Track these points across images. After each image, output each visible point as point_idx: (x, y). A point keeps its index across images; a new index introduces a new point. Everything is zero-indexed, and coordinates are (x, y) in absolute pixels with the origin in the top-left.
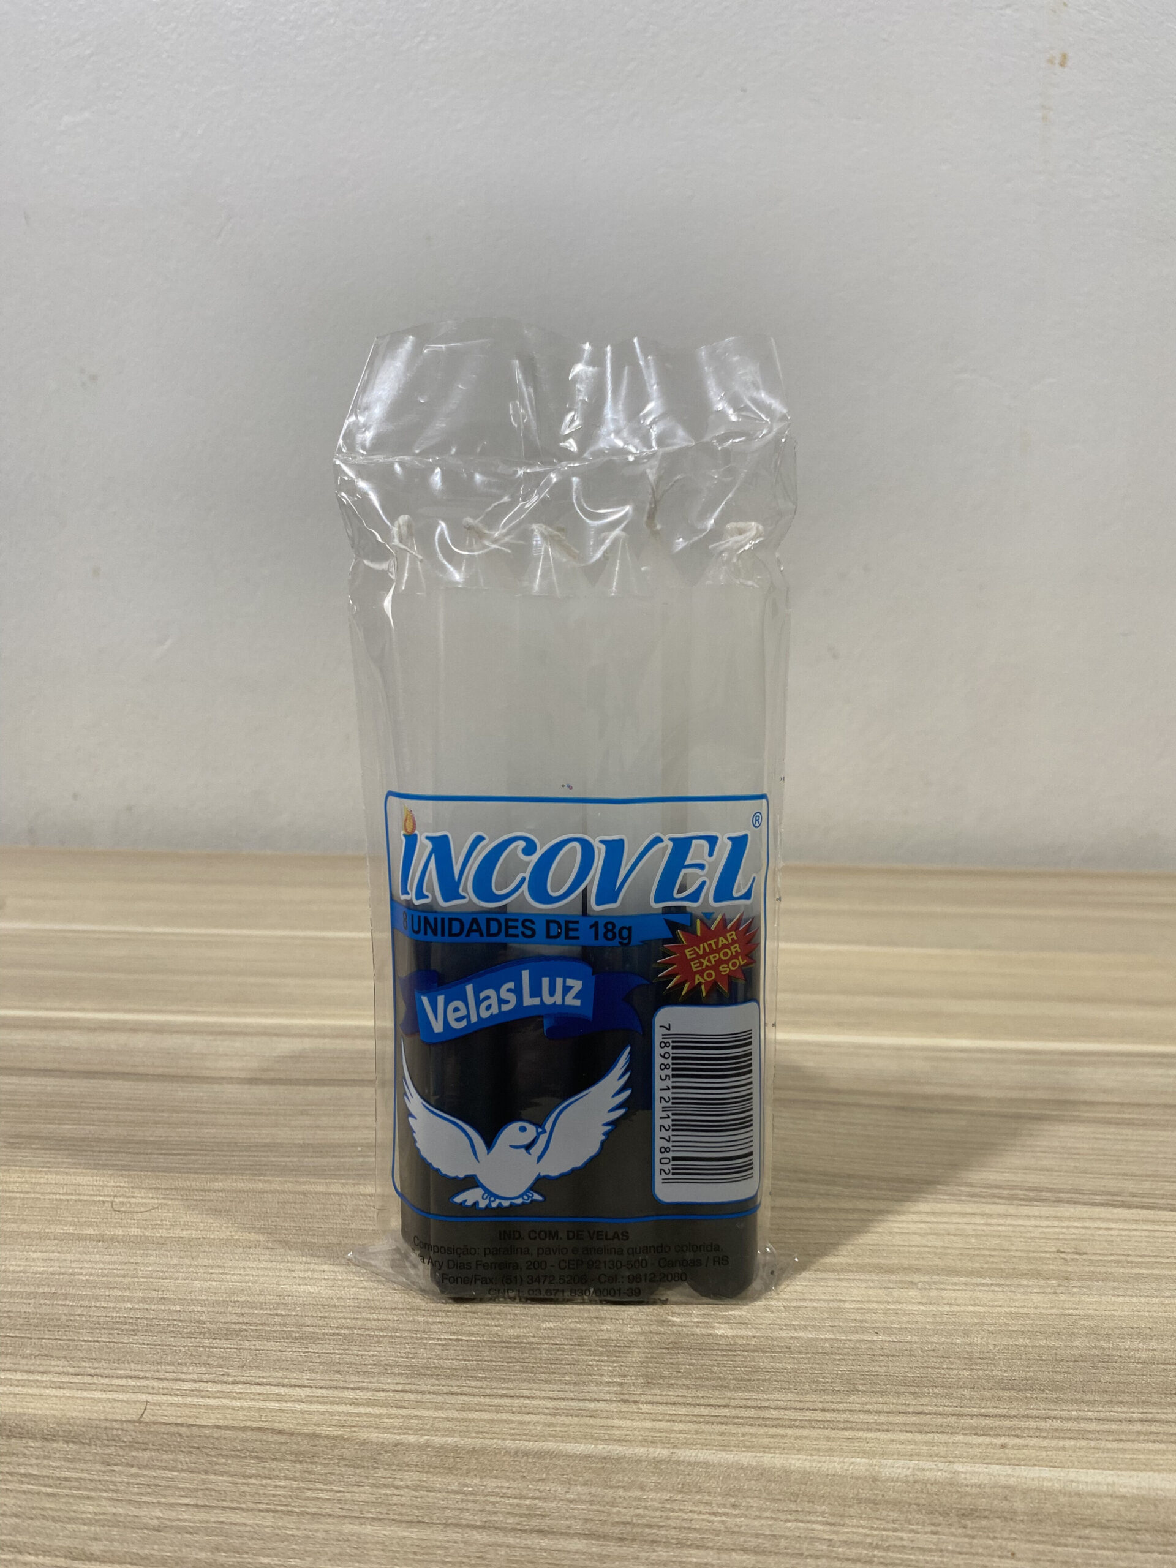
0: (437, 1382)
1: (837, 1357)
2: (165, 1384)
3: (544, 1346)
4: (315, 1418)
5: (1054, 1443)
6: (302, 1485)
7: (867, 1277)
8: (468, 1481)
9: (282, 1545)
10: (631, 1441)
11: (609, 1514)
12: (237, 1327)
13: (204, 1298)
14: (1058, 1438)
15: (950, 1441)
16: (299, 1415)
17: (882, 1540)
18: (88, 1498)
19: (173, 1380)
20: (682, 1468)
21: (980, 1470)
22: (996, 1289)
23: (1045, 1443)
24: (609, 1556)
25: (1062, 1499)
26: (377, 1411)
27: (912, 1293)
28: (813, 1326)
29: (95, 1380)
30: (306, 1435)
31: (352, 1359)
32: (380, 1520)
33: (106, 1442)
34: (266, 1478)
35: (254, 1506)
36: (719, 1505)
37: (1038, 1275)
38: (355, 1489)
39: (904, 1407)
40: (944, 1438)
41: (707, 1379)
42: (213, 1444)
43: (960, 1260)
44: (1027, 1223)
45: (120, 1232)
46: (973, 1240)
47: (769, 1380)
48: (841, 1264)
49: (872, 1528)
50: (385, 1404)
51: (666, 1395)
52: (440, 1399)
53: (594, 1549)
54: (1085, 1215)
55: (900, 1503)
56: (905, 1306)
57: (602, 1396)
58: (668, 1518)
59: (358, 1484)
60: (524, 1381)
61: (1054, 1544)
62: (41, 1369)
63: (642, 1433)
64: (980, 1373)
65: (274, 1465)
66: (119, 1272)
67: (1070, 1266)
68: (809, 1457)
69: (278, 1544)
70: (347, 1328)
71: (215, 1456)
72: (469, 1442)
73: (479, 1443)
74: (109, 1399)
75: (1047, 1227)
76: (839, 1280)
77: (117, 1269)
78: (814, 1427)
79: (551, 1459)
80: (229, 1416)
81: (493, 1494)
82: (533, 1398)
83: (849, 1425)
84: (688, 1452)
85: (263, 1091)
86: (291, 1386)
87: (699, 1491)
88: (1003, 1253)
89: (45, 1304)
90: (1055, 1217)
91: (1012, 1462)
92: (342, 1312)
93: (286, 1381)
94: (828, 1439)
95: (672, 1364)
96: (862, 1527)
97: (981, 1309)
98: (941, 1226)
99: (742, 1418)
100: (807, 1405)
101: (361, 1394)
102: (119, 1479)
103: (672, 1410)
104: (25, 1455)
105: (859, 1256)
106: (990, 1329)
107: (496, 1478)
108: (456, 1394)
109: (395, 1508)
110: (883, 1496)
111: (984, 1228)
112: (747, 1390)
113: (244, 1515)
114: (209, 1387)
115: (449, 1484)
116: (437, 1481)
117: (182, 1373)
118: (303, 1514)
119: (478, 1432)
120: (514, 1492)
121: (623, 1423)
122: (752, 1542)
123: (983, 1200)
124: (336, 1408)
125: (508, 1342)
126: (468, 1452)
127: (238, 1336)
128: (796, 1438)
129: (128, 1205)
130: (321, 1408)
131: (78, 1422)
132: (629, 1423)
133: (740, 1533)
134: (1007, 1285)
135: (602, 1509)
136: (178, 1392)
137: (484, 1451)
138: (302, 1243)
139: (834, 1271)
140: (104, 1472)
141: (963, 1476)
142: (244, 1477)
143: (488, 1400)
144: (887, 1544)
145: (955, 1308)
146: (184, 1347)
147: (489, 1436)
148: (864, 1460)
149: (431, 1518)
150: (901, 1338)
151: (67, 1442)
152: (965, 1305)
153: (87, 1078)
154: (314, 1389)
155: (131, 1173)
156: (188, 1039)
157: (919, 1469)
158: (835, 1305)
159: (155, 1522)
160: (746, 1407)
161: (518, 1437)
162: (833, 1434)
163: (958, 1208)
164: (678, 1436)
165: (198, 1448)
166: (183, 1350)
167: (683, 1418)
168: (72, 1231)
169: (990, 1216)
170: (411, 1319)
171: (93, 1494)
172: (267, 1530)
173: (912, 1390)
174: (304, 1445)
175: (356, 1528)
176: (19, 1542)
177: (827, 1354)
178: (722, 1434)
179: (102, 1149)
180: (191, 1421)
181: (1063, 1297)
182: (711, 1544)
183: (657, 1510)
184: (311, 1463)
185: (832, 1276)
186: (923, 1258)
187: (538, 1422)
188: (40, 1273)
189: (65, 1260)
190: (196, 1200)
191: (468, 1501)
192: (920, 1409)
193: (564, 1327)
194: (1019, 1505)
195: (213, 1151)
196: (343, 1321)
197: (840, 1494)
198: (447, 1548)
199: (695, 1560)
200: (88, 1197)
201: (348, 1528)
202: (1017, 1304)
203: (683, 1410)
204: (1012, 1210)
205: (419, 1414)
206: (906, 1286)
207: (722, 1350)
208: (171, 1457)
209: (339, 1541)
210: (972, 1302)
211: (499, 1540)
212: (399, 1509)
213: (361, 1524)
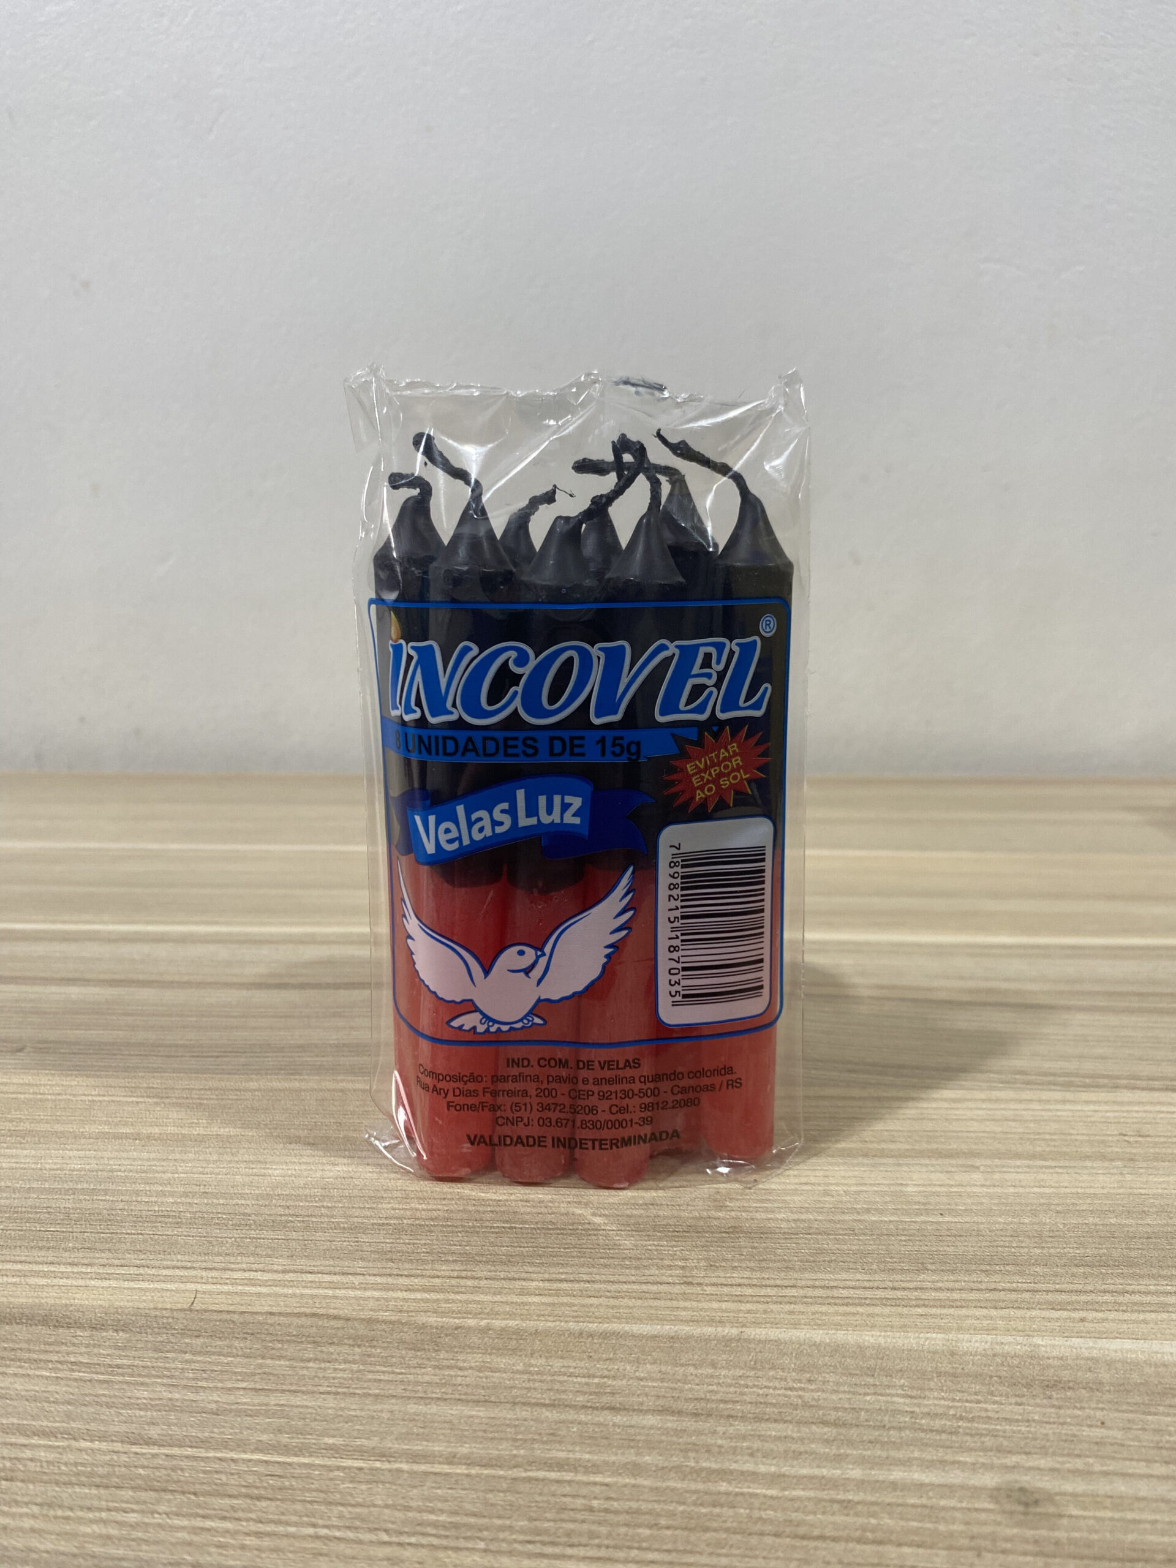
0: (493, 1268)
1: (903, 1238)
2: (215, 1274)
3: (601, 1232)
4: (371, 1304)
5: (1134, 1316)
6: (361, 1367)
7: (927, 1161)
8: (533, 1362)
9: (346, 1426)
10: (697, 1321)
11: (682, 1391)
12: (283, 1218)
13: (248, 1192)
14: (1139, 1312)
15: (1027, 1316)
16: (352, 1301)
17: (966, 1412)
18: (142, 1384)
19: (222, 1269)
20: (752, 1346)
21: (1060, 1343)
22: (1060, 1171)
23: (1126, 1316)
24: (685, 1430)
25: (1147, 1370)
26: (434, 1296)
27: (977, 1176)
28: (876, 1210)
29: (141, 1271)
30: (364, 1320)
31: (404, 1248)
32: (446, 1400)
33: (156, 1330)
34: (324, 1361)
35: (315, 1389)
36: (794, 1381)
37: (1103, 1157)
38: (418, 1371)
39: (976, 1284)
40: (1019, 1313)
41: (771, 1261)
42: (267, 1330)
43: (1021, 1144)
44: (1086, 1108)
45: (156, 1130)
46: (1032, 1125)
47: (835, 1260)
48: (899, 1149)
49: (954, 1400)
50: (441, 1290)
51: (729, 1277)
52: (497, 1284)
53: (669, 1425)
54: (1144, 1100)
55: (980, 1375)
56: (969, 1189)
57: (665, 1279)
58: (742, 1394)
59: (420, 1366)
60: (583, 1266)
61: (1144, 1413)
62: (86, 1261)
63: (708, 1313)
64: (1052, 1250)
65: (332, 1349)
66: (158, 1168)
67: (1135, 1147)
68: (883, 1334)
69: (341, 1425)
70: (396, 1218)
71: (270, 1342)
72: (530, 1325)
73: (541, 1325)
74: (156, 1289)
75: (1107, 1111)
76: (899, 1165)
77: (156, 1166)
78: (885, 1305)
79: (617, 1339)
80: (282, 1304)
81: (560, 1374)
82: (593, 1282)
83: (921, 1303)
84: (758, 1331)
85: (293, 996)
86: (343, 1274)
87: (773, 1368)
88: (1063, 1137)
89: (85, 1200)
90: (1114, 1102)
91: (1092, 1335)
92: (389, 1203)
93: (337, 1269)
94: (901, 1315)
95: (733, 1247)
96: (943, 1398)
97: (1047, 1190)
98: (998, 1112)
99: (811, 1297)
100: (876, 1284)
101: (416, 1280)
102: (173, 1366)
103: (738, 1291)
104: (74, 1345)
105: (916, 1141)
106: (1058, 1209)
107: (562, 1358)
108: (514, 1279)
109: (460, 1388)
110: (963, 1369)
111: (1043, 1113)
112: (812, 1270)
113: (305, 1397)
114: (258, 1275)
115: (514, 1365)
116: (502, 1362)
117: (230, 1263)
118: (366, 1395)
119: (538, 1316)
120: (581, 1371)
121: (688, 1304)
122: (833, 1416)
123: (1040, 1087)
124: (391, 1294)
125: (563, 1229)
126: (531, 1334)
127: (285, 1227)
128: (869, 1315)
129: (163, 1105)
130: (376, 1294)
131: (126, 1311)
132: (695, 1304)
133: (819, 1407)
134: (1070, 1167)
135: (674, 1385)
136: (228, 1281)
137: (547, 1333)
138: (344, 1138)
139: (892, 1156)
140: (156, 1359)
141: (1043, 1349)
142: (302, 1360)
143: (547, 1284)
144: (971, 1416)
145: (1021, 1190)
146: (231, 1238)
147: (551, 1319)
148: (939, 1335)
149: (498, 1397)
150: (967, 1219)
151: (117, 1331)
152: (1029, 1187)
153: (111, 986)
154: (367, 1277)
155: (163, 1074)
156: (212, 948)
157: (997, 1343)
158: (898, 1188)
159: (214, 1406)
160: (814, 1287)
161: (582, 1319)
162: (905, 1311)
163: (1011, 1094)
164: (746, 1315)
165: (252, 1334)
166: (230, 1241)
167: (750, 1299)
168: (107, 1130)
169: (1048, 1102)
170: (461, 1208)
171: (147, 1380)
172: (330, 1411)
173: (983, 1267)
174: (362, 1330)
175: (421, 1408)
176: (72, 1428)
177: (893, 1236)
178: (791, 1313)
179: (132, 1053)
180: (243, 1309)
181: (1129, 1177)
182: (789, 1418)
183: (730, 1386)
184: (370, 1346)
185: (890, 1161)
186: (983, 1143)
187: (601, 1305)
188: (77, 1171)
189: (102, 1158)
190: (232, 1100)
191: (534, 1380)
192: (993, 1286)
193: (620, 1213)
194: (1105, 1376)
195: (244, 1052)
196: (392, 1212)
197: (919, 1368)
198: (516, 1426)
199: (774, 1433)
200: (121, 1099)
201: (412, 1408)
202: (1083, 1185)
203: (749, 1291)
204: (1069, 1096)
205: (477, 1299)
206: (968, 1169)
207: (785, 1233)
208: (225, 1343)
209: (404, 1420)
210: (1037, 1184)
211: (570, 1418)
212: (465, 1390)
213: (426, 1405)
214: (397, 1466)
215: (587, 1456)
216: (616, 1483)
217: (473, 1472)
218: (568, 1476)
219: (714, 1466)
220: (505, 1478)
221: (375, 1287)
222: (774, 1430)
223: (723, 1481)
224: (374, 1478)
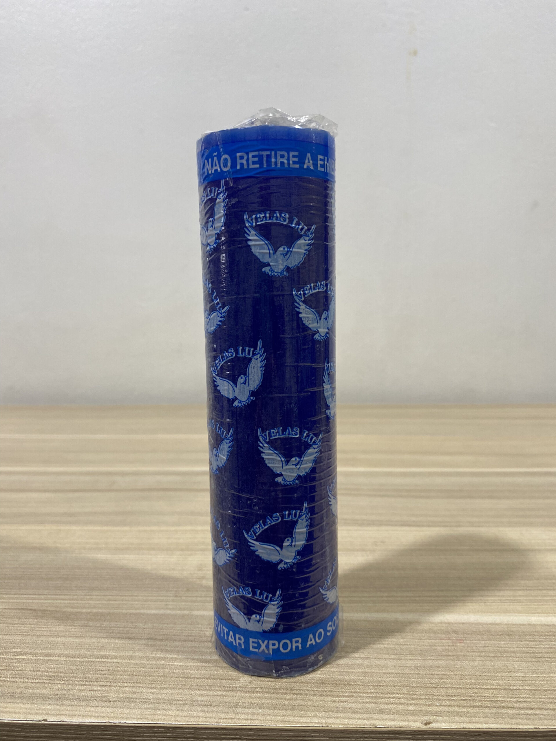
0: (100, 592)
4: (46, 605)
6: (35, 626)
8: (104, 623)
9: (23, 645)
10: (174, 609)
11: (159, 632)
12: (21, 576)
13: (9, 566)
16: (39, 604)
26: (72, 602)
30: (41, 610)
31: (66, 585)
32: (65, 636)
34: (21, 624)
35: (15, 633)
38: (58, 627)
44: (364, 532)
50: (76, 600)
52: (99, 597)
53: (150, 643)
54: (390, 529)
57: (167, 595)
59: (59, 625)
60: (136, 591)
63: (180, 606)
65: (25, 620)
69: (21, 645)
72: (107, 611)
73: (111, 611)
75: (373, 534)
79: (140, 616)
80: (11, 605)
81: (114, 627)
82: (138, 596)
84: (197, 612)
85: (51, 495)
86: (39, 595)
90: (377, 530)
93: (37, 593)
101: (67, 596)
107: (116, 622)
108: (107, 595)
113: (10, 636)
114: (4, 596)
115: (96, 624)
116: (92, 623)
118: (34, 635)
119: (112, 608)
120: (122, 626)
121: (173, 603)
124: (56, 601)
126: (106, 614)
127: (20, 579)
132: (176, 603)
135: (157, 630)
137: (113, 614)
142: (12, 624)
143: (119, 597)
147: (117, 609)
154: (48, 595)
156: (22, 476)
161: (128, 609)
164: (195, 606)
167: (198, 601)
172: (18, 641)
174: (40, 613)
175: (54, 639)
183: (179, 630)
184: (41, 619)
187: (138, 604)
195: (24, 516)
196: (66, 573)
198: (89, 644)
201: (51, 639)
203: (199, 599)
205: (90, 602)
209: (46, 643)
211: (112, 641)
212: (74, 633)
213: (57, 638)
214: (39, 658)
215: (114, 653)
216: (121, 662)
217: (68, 659)
218: (103, 660)
219: (162, 656)
220: (79, 661)
221: (49, 599)
222: (189, 644)
223: (163, 660)
224: (28, 662)
